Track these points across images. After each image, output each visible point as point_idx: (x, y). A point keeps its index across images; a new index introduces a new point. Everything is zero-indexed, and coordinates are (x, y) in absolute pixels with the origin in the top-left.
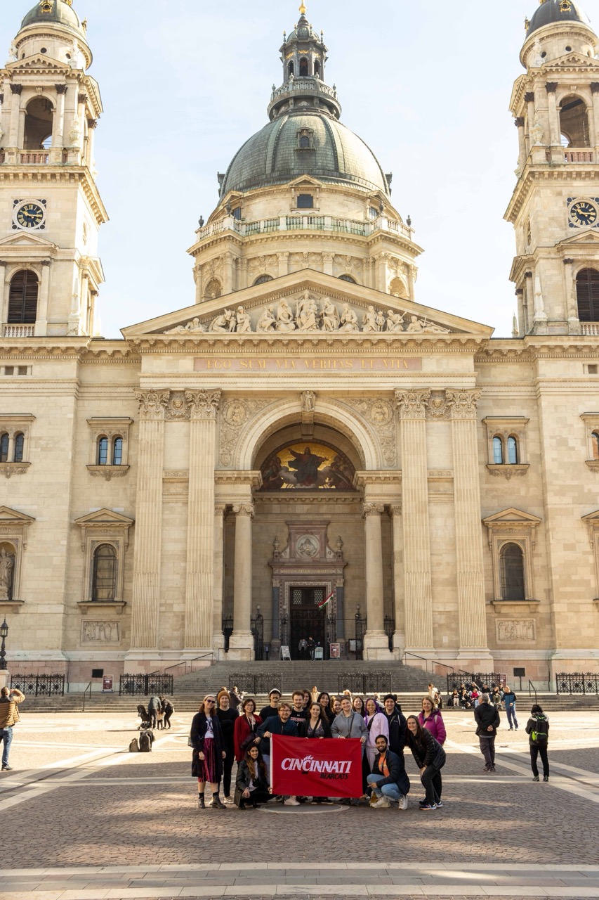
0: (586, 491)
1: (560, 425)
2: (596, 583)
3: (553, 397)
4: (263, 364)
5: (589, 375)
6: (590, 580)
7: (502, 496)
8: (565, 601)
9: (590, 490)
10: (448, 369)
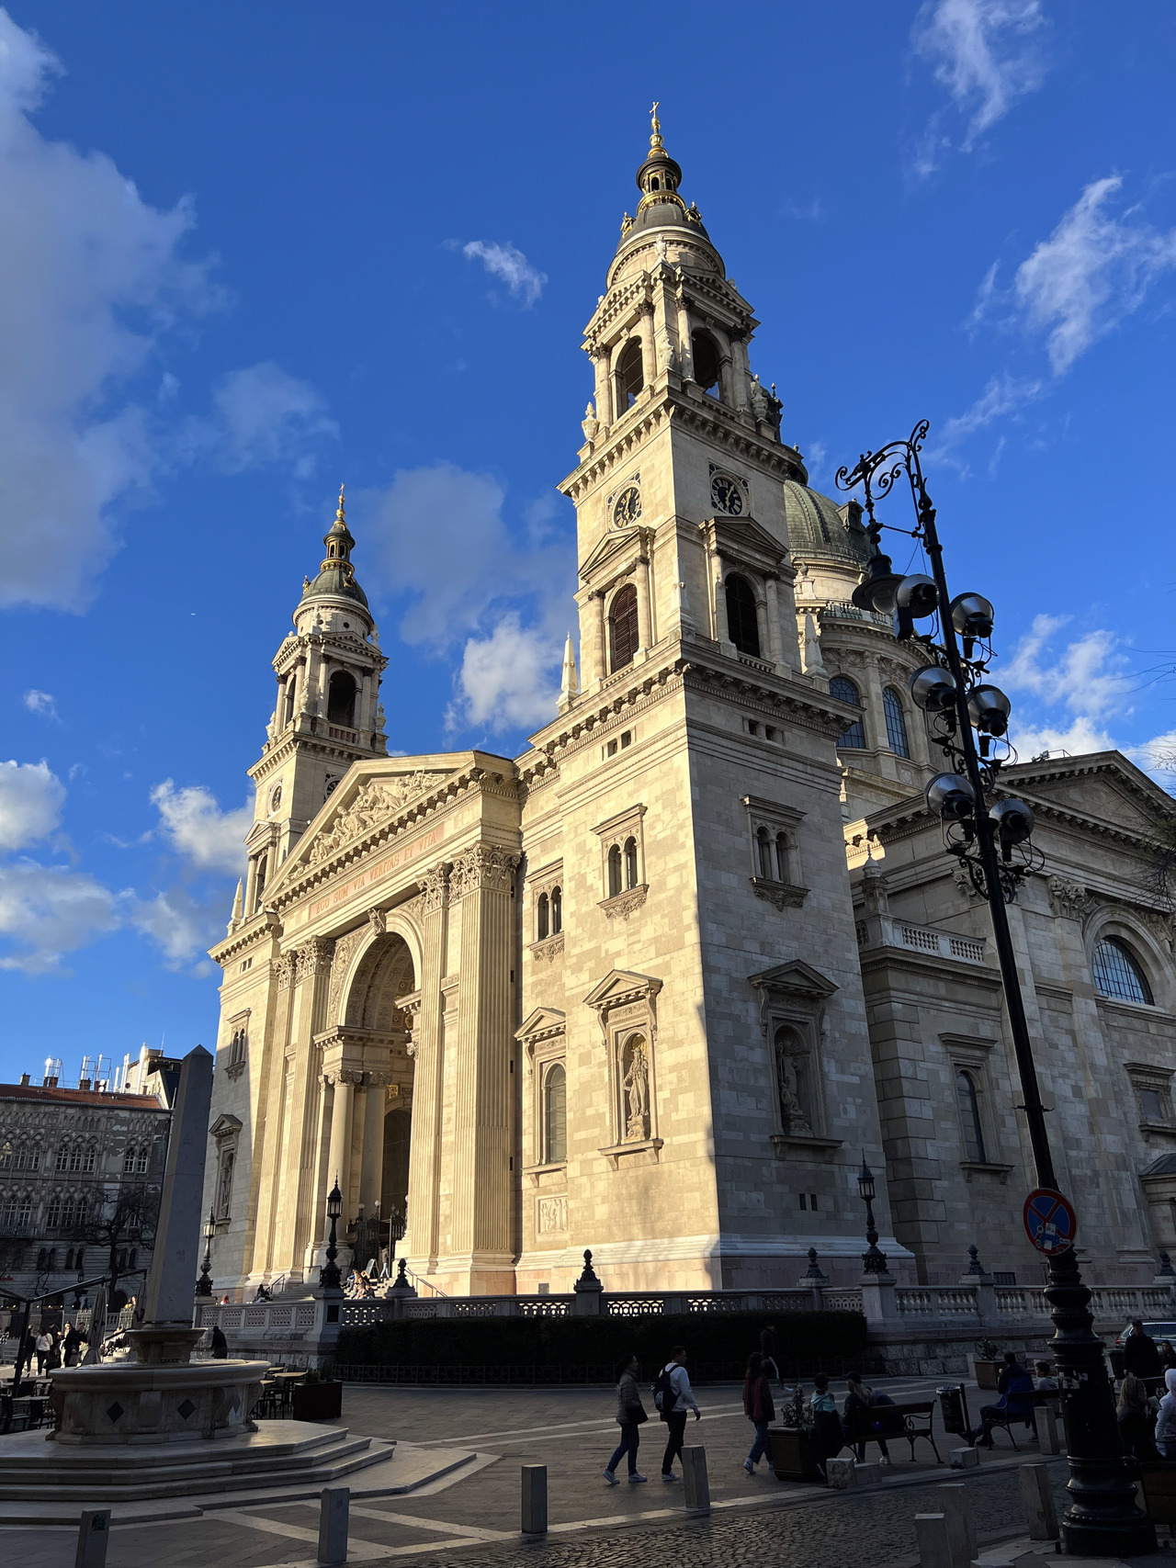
0: (603, 954)
1: (580, 856)
2: (611, 1117)
3: (572, 815)
4: (345, 892)
5: (607, 759)
6: (604, 1113)
7: (545, 991)
8: (580, 1157)
9: (607, 951)
10: (462, 826)
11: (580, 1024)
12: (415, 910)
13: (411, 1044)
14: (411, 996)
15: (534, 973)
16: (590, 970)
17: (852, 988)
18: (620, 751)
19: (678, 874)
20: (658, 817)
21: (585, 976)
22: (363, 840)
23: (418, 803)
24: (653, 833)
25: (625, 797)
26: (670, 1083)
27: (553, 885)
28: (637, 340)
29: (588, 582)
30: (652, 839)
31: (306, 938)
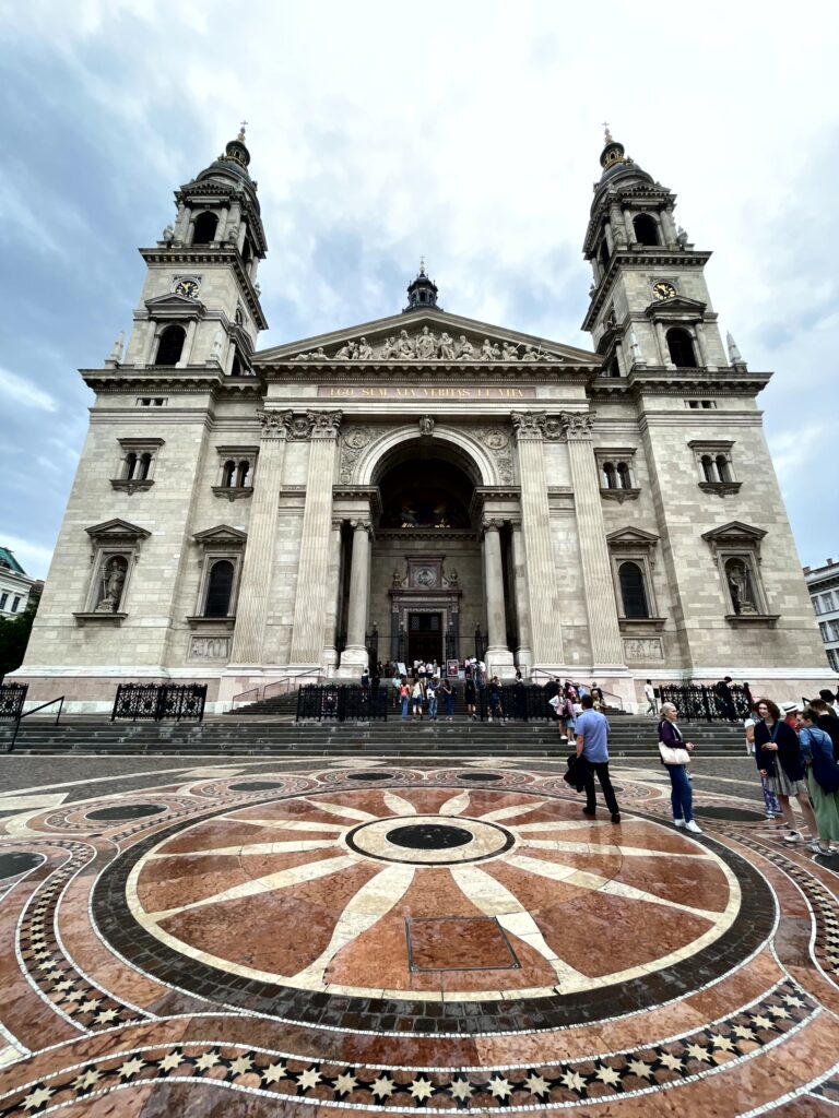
0: (702, 510)
1: (669, 452)
2: (726, 599)
3: (659, 427)
4: (381, 392)
6: (719, 596)
7: (617, 519)
8: (696, 617)
10: (561, 396)
11: (685, 544)
12: (474, 432)
16: (691, 517)
18: (701, 409)
19: (765, 485)
20: (743, 452)
21: (686, 519)
24: (739, 459)
25: (708, 433)
26: (776, 589)
27: (619, 461)
30: (741, 462)
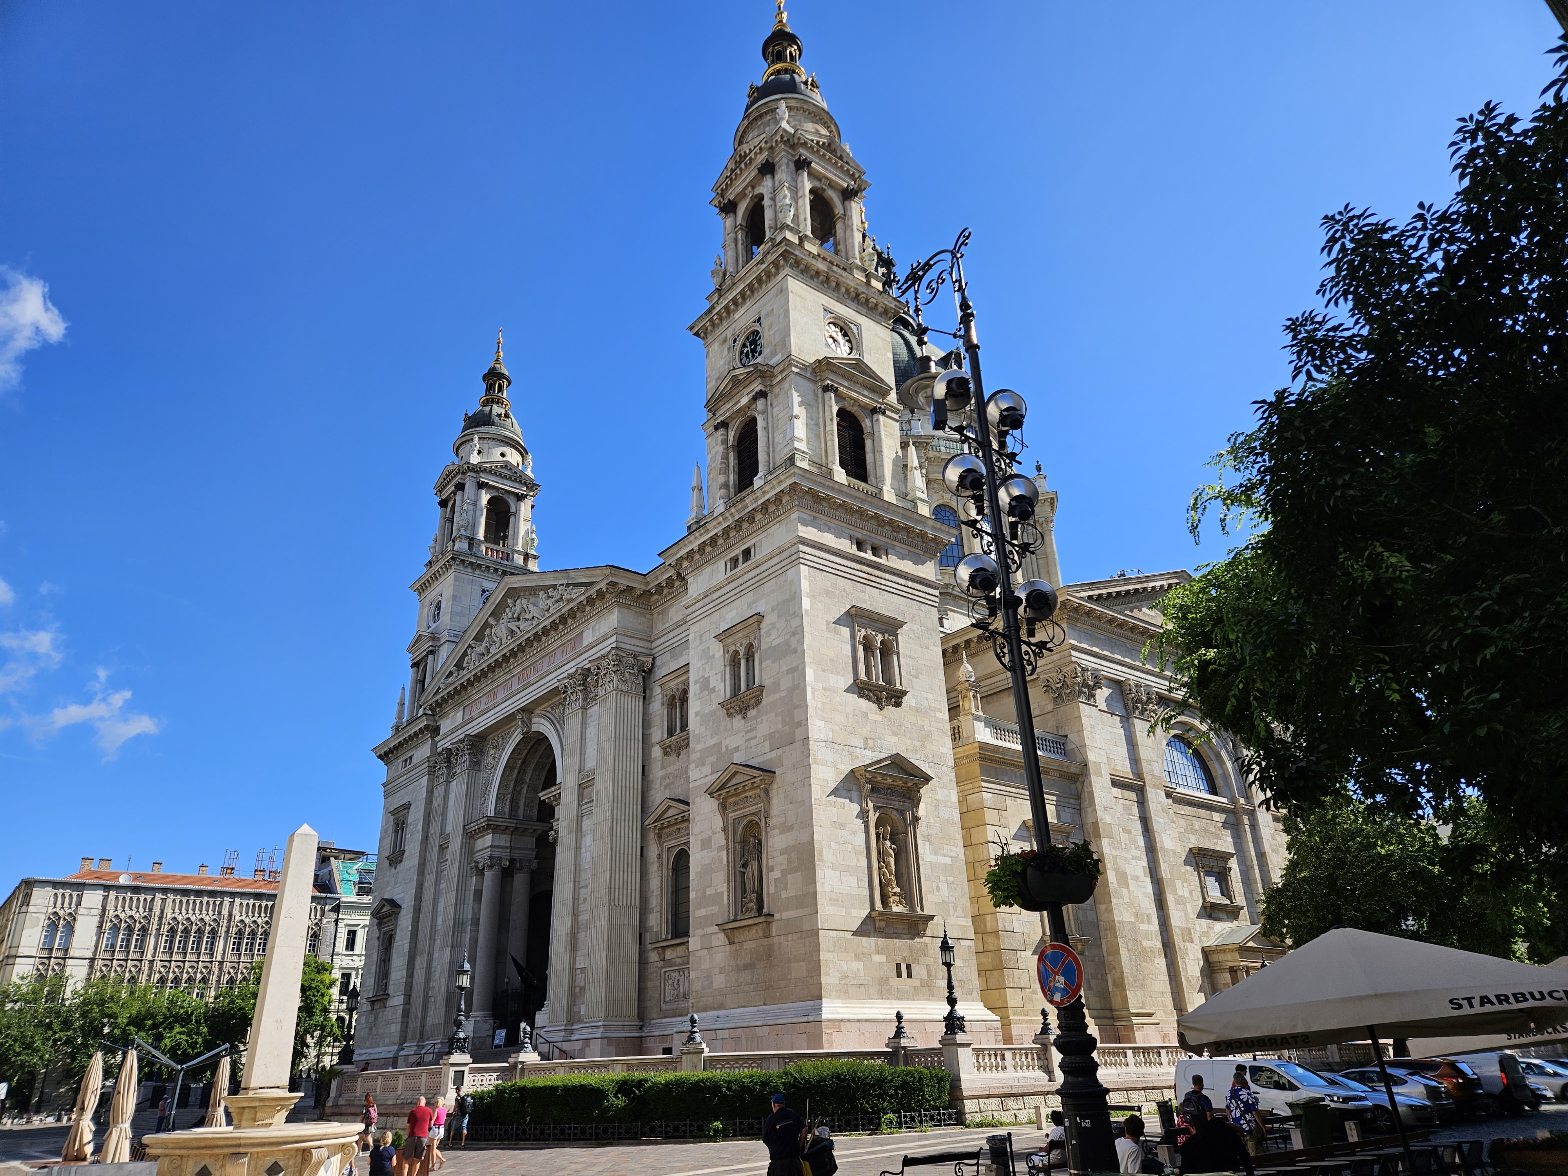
0: (724, 749)
1: (704, 661)
2: (729, 895)
3: (698, 623)
4: (495, 694)
5: (729, 574)
6: (723, 892)
7: (673, 783)
8: (700, 932)
9: (727, 747)
10: (599, 634)
11: (702, 812)
12: (558, 711)
13: (553, 832)
14: (553, 789)
15: (663, 768)
16: (712, 764)
17: (946, 779)
18: (741, 566)
19: (790, 676)
20: (773, 625)
21: (707, 770)
22: (511, 647)
23: (559, 614)
24: (768, 640)
25: (745, 607)
26: (781, 864)
27: (681, 687)
28: (761, 197)
29: (714, 415)
30: (768, 645)
31: (460, 737)
